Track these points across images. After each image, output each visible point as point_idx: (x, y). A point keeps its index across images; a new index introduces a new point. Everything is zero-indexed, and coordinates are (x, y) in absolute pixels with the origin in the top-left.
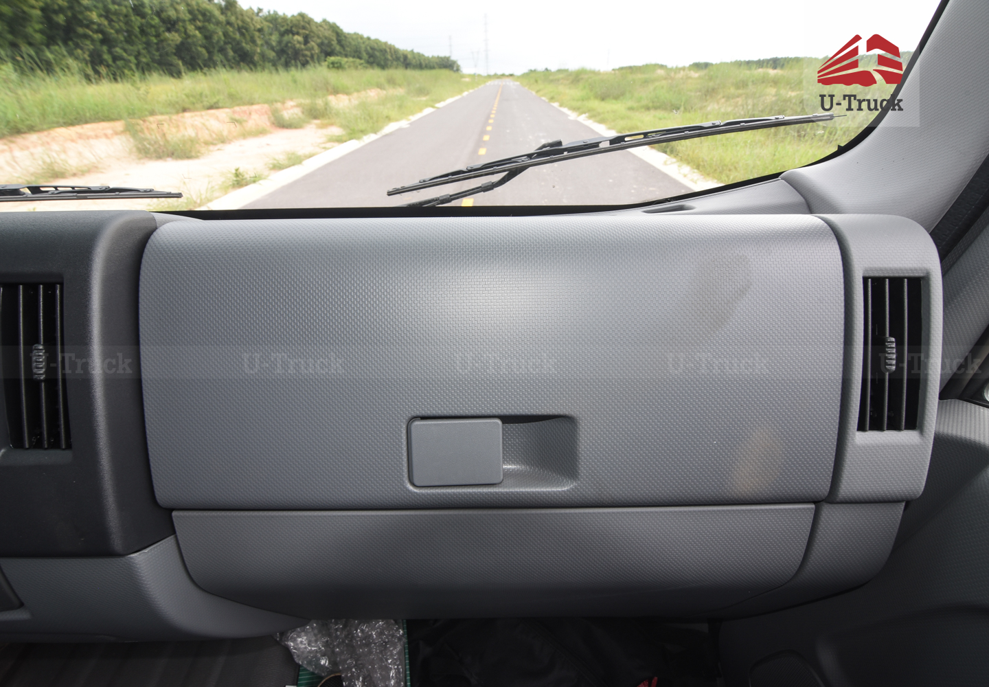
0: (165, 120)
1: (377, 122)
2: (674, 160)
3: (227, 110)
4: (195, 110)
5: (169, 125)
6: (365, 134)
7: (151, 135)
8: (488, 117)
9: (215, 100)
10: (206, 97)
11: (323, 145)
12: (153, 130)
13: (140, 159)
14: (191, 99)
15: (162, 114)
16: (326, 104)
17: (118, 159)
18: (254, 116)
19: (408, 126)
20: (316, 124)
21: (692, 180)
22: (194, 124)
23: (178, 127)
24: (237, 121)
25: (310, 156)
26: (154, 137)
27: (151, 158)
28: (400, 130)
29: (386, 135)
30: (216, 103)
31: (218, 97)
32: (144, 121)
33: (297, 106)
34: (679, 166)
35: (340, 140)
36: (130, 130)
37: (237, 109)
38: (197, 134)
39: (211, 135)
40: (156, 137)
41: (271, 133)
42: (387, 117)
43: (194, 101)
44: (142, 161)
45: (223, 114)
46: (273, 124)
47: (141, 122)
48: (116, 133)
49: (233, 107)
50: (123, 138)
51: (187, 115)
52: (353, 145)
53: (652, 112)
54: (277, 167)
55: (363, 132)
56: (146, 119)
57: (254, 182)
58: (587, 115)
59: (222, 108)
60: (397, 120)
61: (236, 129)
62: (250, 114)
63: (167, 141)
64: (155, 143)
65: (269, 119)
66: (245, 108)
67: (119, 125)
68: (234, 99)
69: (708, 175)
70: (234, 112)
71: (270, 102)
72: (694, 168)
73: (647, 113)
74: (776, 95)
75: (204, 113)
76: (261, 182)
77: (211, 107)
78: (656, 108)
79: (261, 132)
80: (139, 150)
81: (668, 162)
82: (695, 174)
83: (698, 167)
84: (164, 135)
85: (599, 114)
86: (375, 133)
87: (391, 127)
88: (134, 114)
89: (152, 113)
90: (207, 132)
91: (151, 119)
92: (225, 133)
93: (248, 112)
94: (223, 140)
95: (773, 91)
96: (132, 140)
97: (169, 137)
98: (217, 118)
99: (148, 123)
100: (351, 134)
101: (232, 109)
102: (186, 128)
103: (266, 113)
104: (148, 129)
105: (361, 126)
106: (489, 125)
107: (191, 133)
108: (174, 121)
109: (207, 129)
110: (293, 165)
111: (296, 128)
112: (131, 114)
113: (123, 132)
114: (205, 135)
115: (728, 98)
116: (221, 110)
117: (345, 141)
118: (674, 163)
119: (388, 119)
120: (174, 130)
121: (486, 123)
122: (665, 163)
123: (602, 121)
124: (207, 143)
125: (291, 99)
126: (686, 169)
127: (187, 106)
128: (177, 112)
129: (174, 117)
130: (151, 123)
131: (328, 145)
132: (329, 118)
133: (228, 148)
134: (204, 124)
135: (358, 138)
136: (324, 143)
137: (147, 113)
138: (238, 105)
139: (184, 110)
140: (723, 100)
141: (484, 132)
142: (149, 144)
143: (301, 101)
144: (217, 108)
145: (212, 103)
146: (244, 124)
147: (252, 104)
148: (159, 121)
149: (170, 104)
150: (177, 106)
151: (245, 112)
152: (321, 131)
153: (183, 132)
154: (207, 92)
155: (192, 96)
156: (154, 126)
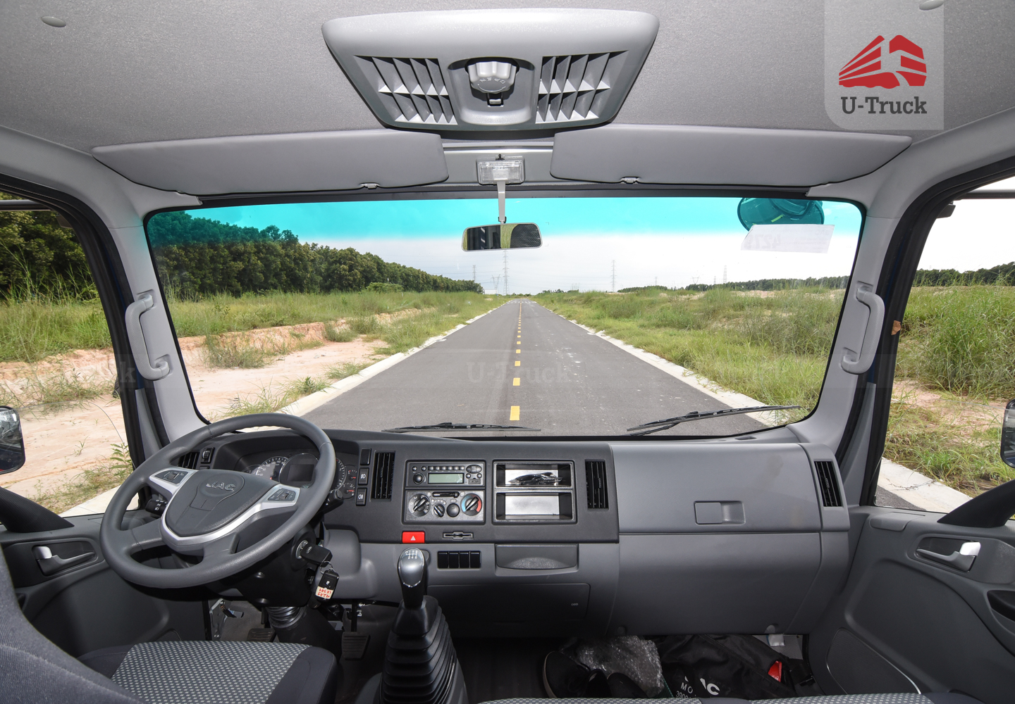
0: (239, 336)
1: (419, 336)
2: (692, 372)
3: (290, 327)
4: (265, 327)
5: (241, 339)
6: (410, 348)
7: (225, 347)
8: (516, 333)
9: (281, 319)
10: (273, 316)
11: (373, 357)
12: (227, 343)
13: (211, 367)
14: (261, 318)
15: (237, 330)
16: (373, 321)
17: (193, 367)
18: (312, 332)
19: (444, 340)
20: (362, 338)
21: (712, 390)
22: (260, 338)
23: (248, 341)
24: (297, 336)
25: (365, 367)
26: (226, 349)
27: (220, 367)
28: (438, 343)
29: (427, 348)
30: (282, 321)
31: (283, 317)
32: (222, 336)
33: (347, 323)
34: (697, 378)
35: (388, 353)
36: (208, 344)
37: (298, 326)
38: (262, 346)
39: (274, 348)
40: (229, 349)
42: (427, 332)
43: (263, 320)
44: (213, 369)
45: (285, 330)
46: (326, 338)
47: (219, 337)
48: (197, 346)
49: (294, 325)
50: (201, 350)
51: (258, 331)
52: (398, 357)
53: (663, 330)
54: (337, 376)
55: (409, 346)
56: (224, 334)
57: (319, 389)
58: (604, 331)
59: (285, 325)
60: (435, 335)
61: (295, 342)
62: (308, 330)
63: (236, 352)
64: (227, 353)
65: (323, 333)
66: (304, 325)
67: (200, 339)
68: (296, 318)
69: (726, 385)
70: (294, 329)
71: (324, 320)
72: (710, 379)
73: (658, 330)
74: (771, 316)
75: (270, 329)
76: (325, 389)
77: (277, 325)
78: (665, 326)
79: (314, 345)
80: (212, 360)
81: (686, 374)
82: (713, 385)
83: (714, 378)
84: (235, 347)
85: (616, 331)
86: (418, 347)
87: (431, 341)
88: (215, 330)
89: (229, 330)
90: (271, 345)
91: (229, 334)
92: (286, 346)
93: (306, 328)
94: (284, 351)
95: (769, 313)
96: (207, 351)
97: (240, 349)
98: (281, 334)
99: (224, 338)
100: (397, 348)
102: (254, 342)
103: (321, 329)
104: (223, 342)
105: (406, 340)
106: (519, 340)
107: (258, 345)
108: (246, 337)
109: (271, 342)
110: (351, 375)
111: (345, 341)
113: (203, 345)
114: (269, 346)
115: (729, 318)
116: (286, 327)
117: (393, 354)
118: (693, 375)
119: (428, 335)
120: (244, 343)
121: (515, 339)
122: (684, 375)
123: (619, 337)
124: (270, 354)
125: (342, 318)
126: (704, 380)
127: (257, 323)
128: (250, 329)
129: (247, 333)
130: (227, 337)
131: (377, 357)
132: (374, 333)
133: (288, 358)
134: (269, 338)
135: (404, 351)
136: (373, 355)
137: (225, 330)
138: (299, 323)
139: (255, 327)
140: (724, 320)
141: (514, 347)
142: (222, 355)
143: (351, 319)
144: (281, 325)
145: (278, 321)
146: (302, 338)
147: (310, 322)
148: (233, 336)
149: (244, 322)
150: (249, 323)
151: (304, 328)
152: (368, 344)
153: (251, 345)
154: (274, 312)
155: (262, 315)
156: (229, 340)
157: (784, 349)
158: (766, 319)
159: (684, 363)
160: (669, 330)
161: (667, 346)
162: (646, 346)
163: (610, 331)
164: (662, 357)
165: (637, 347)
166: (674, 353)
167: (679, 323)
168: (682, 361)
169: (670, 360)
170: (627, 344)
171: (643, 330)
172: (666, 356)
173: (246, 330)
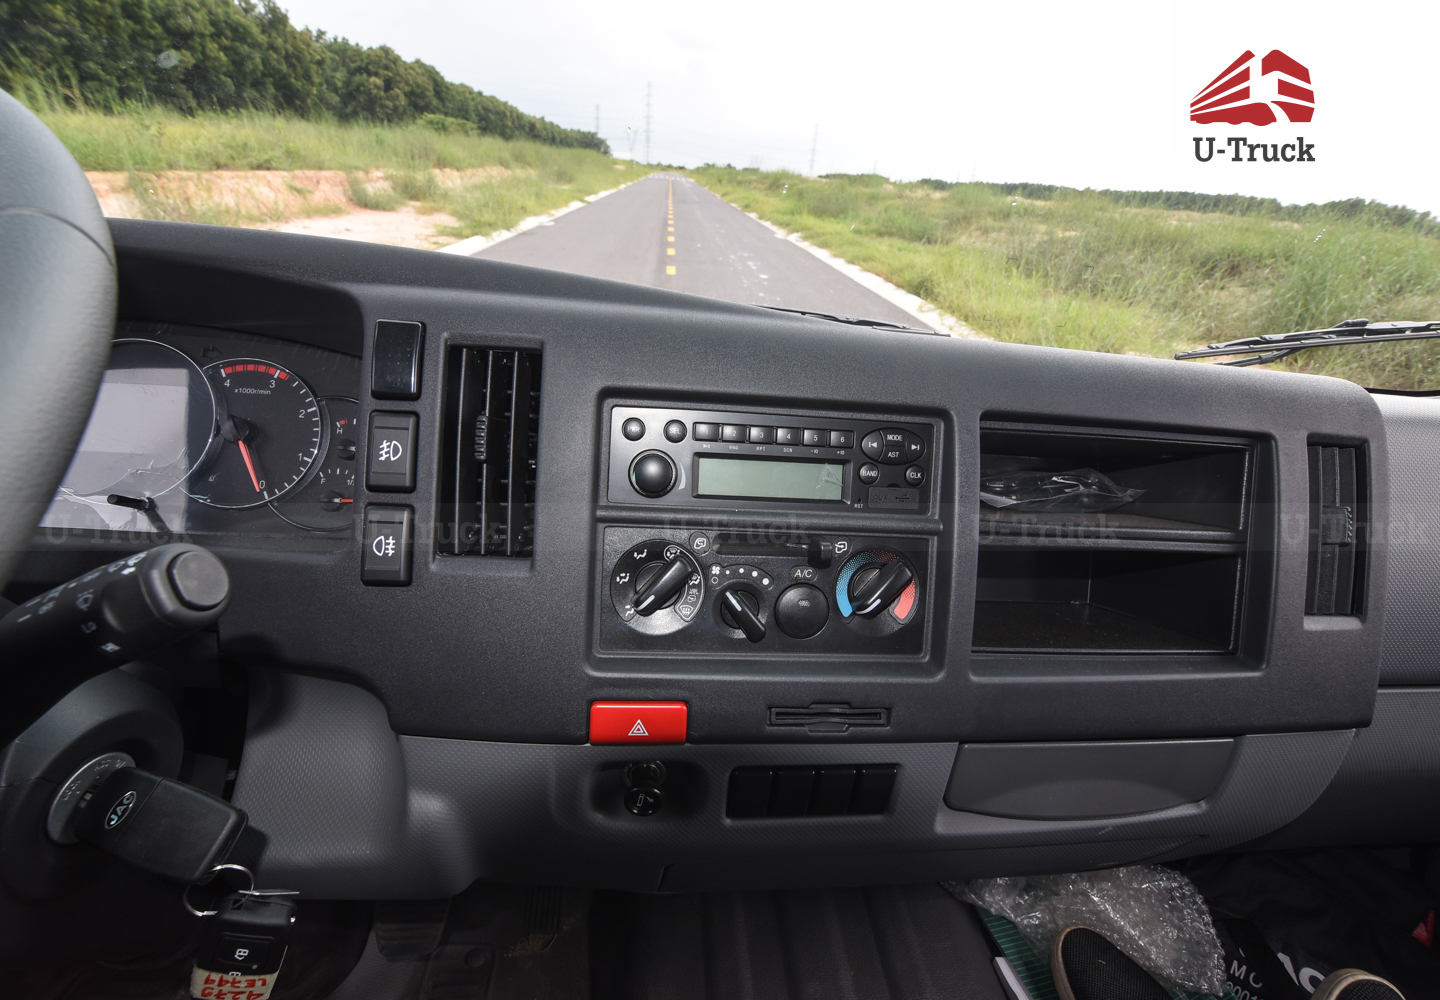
0: (191, 179)
1: (510, 213)
2: (932, 306)
3: (285, 174)
4: (236, 168)
5: (197, 186)
6: (495, 230)
7: (167, 197)
8: (665, 225)
9: (266, 157)
10: (252, 150)
11: (434, 239)
12: (171, 191)
14: (230, 151)
15: (187, 168)
16: (431, 181)
18: (324, 186)
19: (552, 223)
20: (414, 207)
22: (232, 188)
23: (209, 190)
24: (299, 191)
28: (541, 228)
29: (524, 234)
30: (268, 161)
31: (271, 153)
32: (159, 176)
33: (387, 178)
34: (941, 315)
35: (459, 234)
36: (135, 188)
37: (298, 173)
38: (237, 205)
39: (259, 207)
40: (175, 201)
41: (348, 213)
42: (522, 208)
43: (235, 155)
45: (277, 178)
46: (351, 200)
47: (154, 178)
48: (114, 190)
49: (292, 170)
50: (122, 197)
51: (226, 174)
52: (477, 244)
53: (887, 240)
55: (492, 226)
56: (162, 173)
58: (800, 234)
59: (276, 169)
60: (536, 214)
61: (295, 202)
62: (318, 182)
63: (191, 209)
64: (173, 209)
65: (345, 192)
66: (311, 173)
67: (120, 178)
68: (295, 159)
70: (294, 177)
71: (348, 169)
72: (960, 320)
73: (880, 240)
74: (1046, 233)
75: (250, 173)
77: (259, 167)
78: (891, 235)
79: (331, 211)
81: (924, 309)
82: (964, 328)
83: (966, 319)
84: (188, 200)
85: (818, 235)
86: (508, 229)
87: (528, 223)
88: (144, 163)
89: (171, 166)
90: (253, 202)
91: (171, 174)
92: (281, 207)
93: (314, 180)
94: (278, 217)
95: (1043, 228)
96: (137, 202)
97: (196, 204)
98: (269, 184)
99: (164, 180)
100: (475, 227)
101: (292, 173)
102: (221, 194)
103: (341, 183)
104: (163, 188)
105: (488, 217)
106: (670, 234)
107: (229, 200)
108: (204, 182)
109: (254, 198)
111: (384, 209)
112: (140, 163)
113: (124, 190)
114: (249, 206)
115: (985, 231)
116: (277, 173)
117: (467, 237)
118: (933, 310)
119: (524, 211)
120: (204, 195)
121: (665, 233)
122: (920, 309)
123: (823, 245)
124: (252, 219)
125: (378, 168)
126: (950, 320)
127: (222, 160)
128: (210, 169)
129: (205, 175)
130: (169, 180)
131: (442, 240)
132: (434, 201)
134: (249, 191)
135: (485, 235)
136: (433, 236)
137: (164, 165)
138: (301, 168)
139: (219, 167)
140: (978, 233)
141: (667, 245)
142: (164, 212)
143: (392, 171)
144: (268, 169)
145: (262, 161)
146: (308, 196)
147: (321, 168)
148: (181, 179)
149: (198, 156)
150: (208, 159)
151: (310, 179)
152: (424, 219)
153: (217, 199)
154: (252, 143)
155: (231, 147)
156: (173, 185)
157: (1063, 284)
158: (1038, 237)
159: (922, 292)
160: (897, 242)
161: (896, 264)
162: (864, 261)
163: (810, 236)
164: (888, 279)
165: (851, 262)
166: (907, 276)
167: (911, 231)
168: (921, 288)
169: (899, 286)
170: (835, 256)
171: (858, 238)
172: (895, 278)
173: (205, 170)
